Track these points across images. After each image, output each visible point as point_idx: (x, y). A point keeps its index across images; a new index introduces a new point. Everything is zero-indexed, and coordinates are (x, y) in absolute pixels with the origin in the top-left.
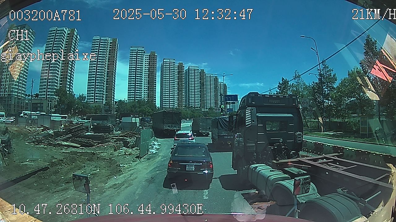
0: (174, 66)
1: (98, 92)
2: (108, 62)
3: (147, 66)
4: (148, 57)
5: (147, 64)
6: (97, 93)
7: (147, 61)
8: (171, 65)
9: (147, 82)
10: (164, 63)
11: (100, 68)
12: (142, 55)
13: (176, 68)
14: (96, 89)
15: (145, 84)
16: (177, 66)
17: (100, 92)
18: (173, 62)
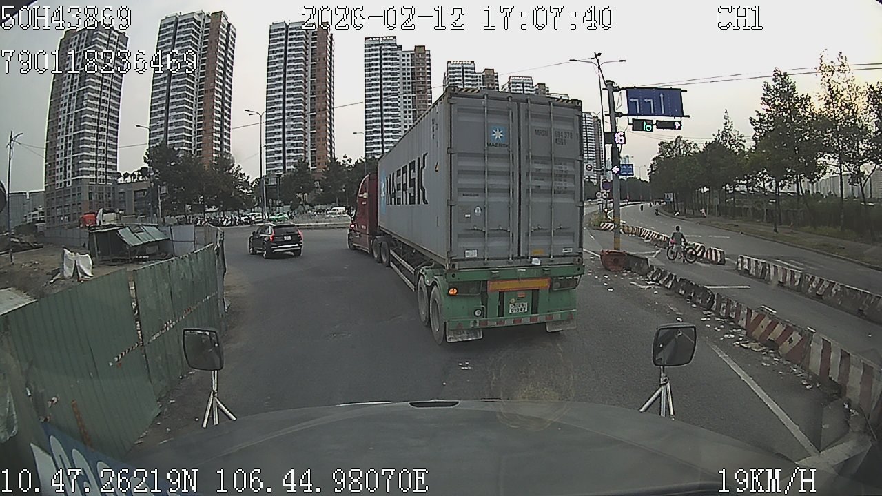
0: (472, 77)
1: (292, 148)
2: (311, 78)
3: (409, 78)
4: (410, 58)
5: (408, 74)
6: (289, 151)
7: (408, 69)
8: (465, 74)
9: (410, 117)
10: (449, 70)
11: (292, 93)
12: (392, 54)
13: (478, 82)
14: (286, 142)
15: (405, 122)
16: (480, 77)
17: (297, 146)
18: (469, 68)
